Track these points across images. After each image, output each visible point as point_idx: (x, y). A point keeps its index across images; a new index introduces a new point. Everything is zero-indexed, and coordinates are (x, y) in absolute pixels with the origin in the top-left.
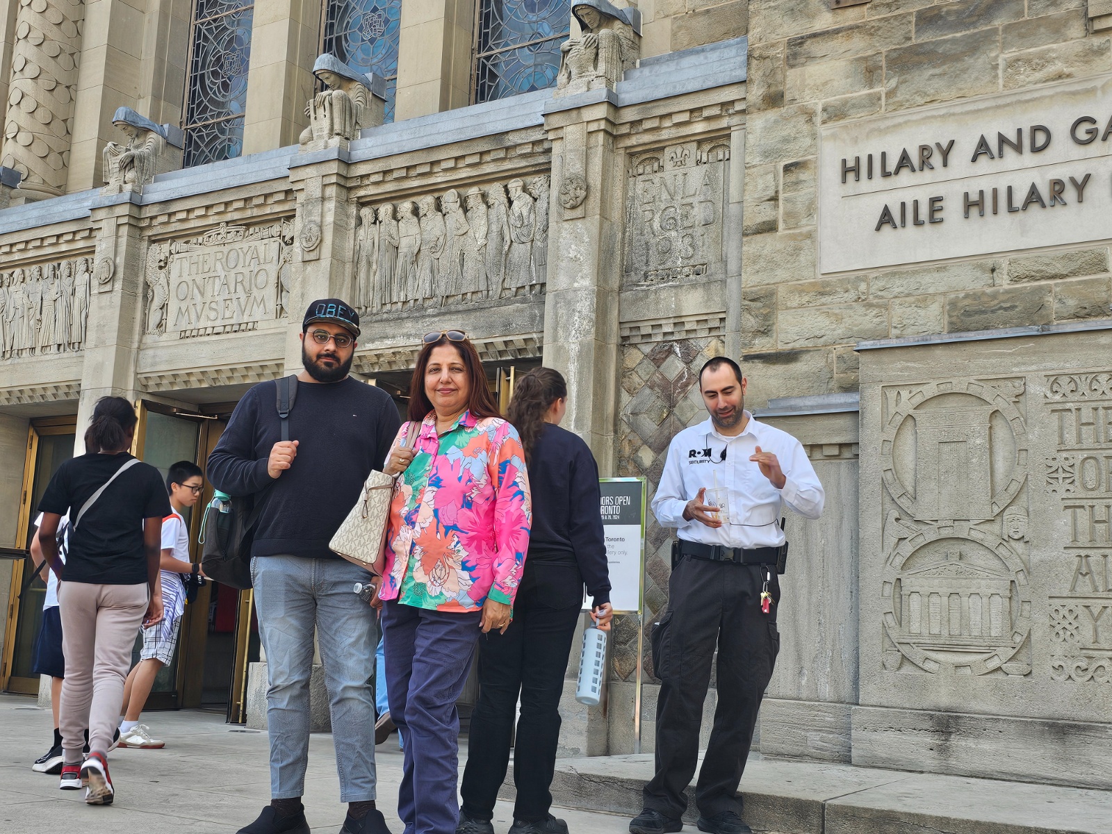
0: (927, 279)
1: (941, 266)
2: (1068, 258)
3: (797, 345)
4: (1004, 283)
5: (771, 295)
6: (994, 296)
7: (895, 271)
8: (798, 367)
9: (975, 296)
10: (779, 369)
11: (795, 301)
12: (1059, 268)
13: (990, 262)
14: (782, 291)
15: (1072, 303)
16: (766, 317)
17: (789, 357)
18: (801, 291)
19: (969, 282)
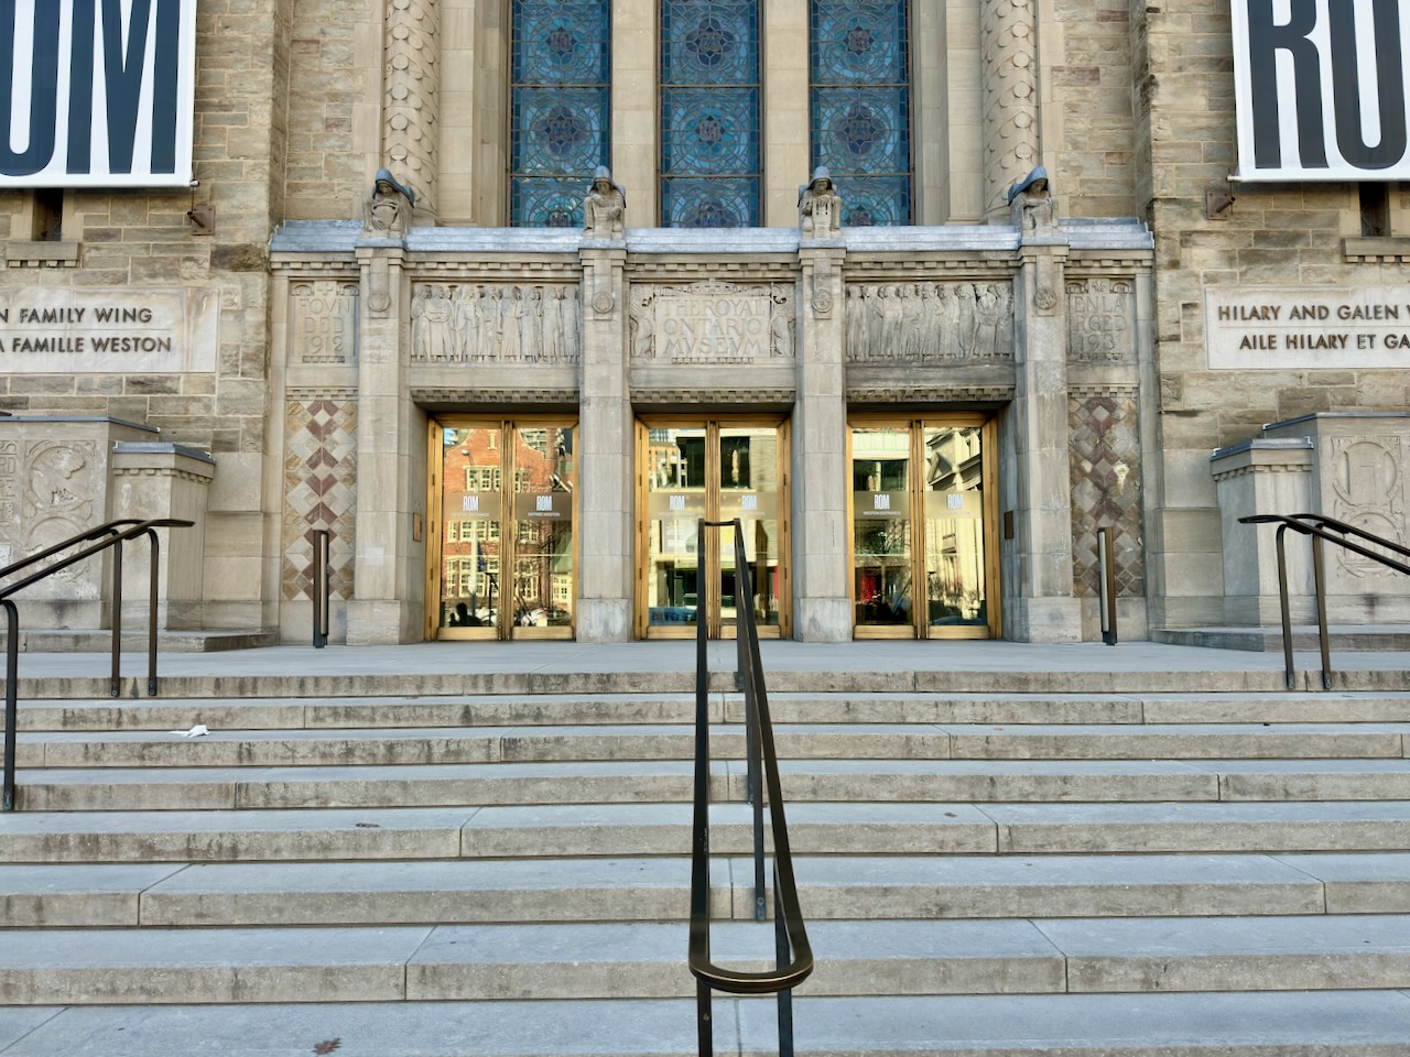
0: (1267, 378)
1: (1274, 372)
2: (1337, 375)
3: (1196, 407)
4: (1306, 385)
5: (1179, 377)
6: (1302, 391)
7: (1249, 373)
8: (1197, 420)
9: (1292, 390)
10: (1186, 420)
11: (1194, 383)
12: (1333, 380)
13: (1298, 372)
14: (1186, 376)
15: (1340, 398)
16: (1179, 390)
17: (1193, 413)
18: (1198, 376)
19: (1289, 382)
